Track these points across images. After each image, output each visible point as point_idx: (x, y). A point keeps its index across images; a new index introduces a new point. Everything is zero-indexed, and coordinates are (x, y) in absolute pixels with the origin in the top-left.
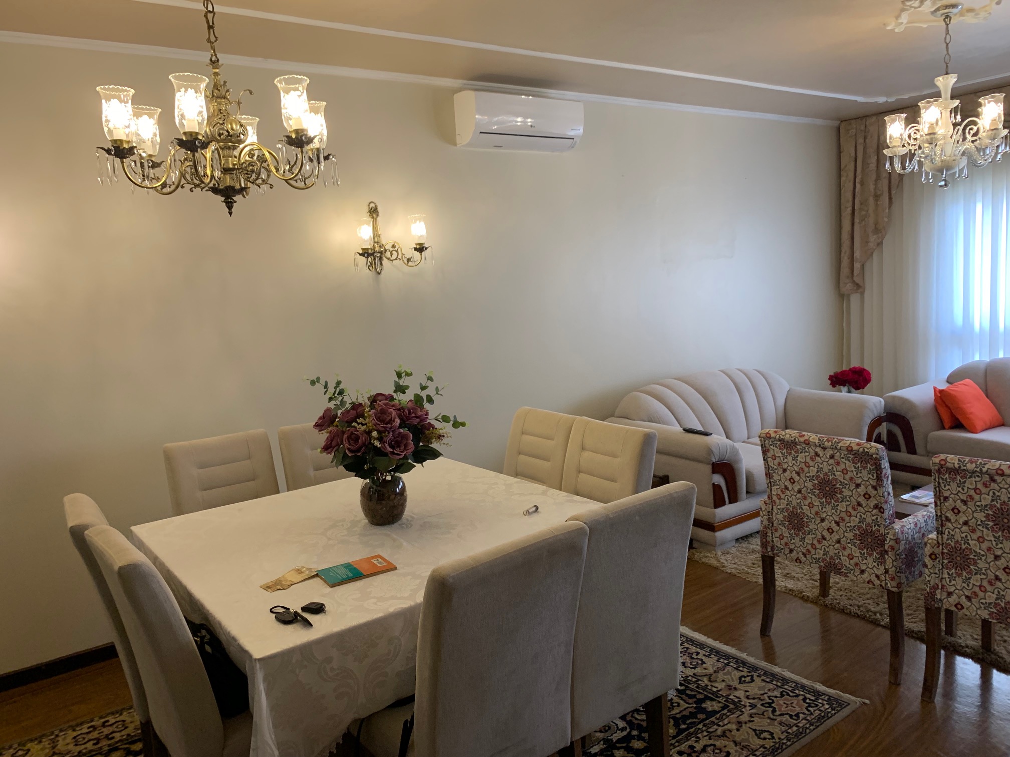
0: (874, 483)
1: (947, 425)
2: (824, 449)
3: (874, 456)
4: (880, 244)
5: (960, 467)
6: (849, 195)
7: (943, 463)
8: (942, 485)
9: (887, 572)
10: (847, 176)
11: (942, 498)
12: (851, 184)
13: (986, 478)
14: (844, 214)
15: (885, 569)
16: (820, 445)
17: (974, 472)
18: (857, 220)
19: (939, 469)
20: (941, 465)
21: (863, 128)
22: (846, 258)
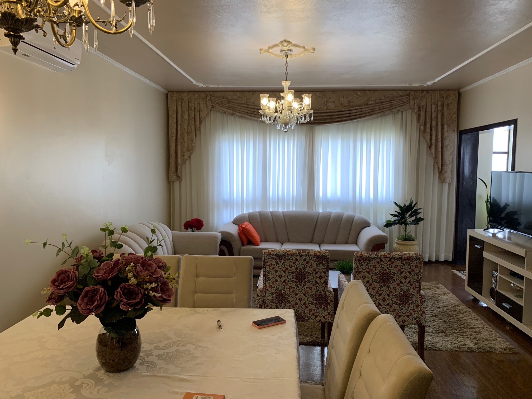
0: (324, 270)
1: (246, 243)
2: (301, 256)
4: (190, 157)
5: (369, 257)
6: (174, 131)
7: (361, 255)
8: (359, 266)
9: (329, 313)
14: (171, 140)
19: (359, 259)
21: (181, 97)
22: (173, 163)
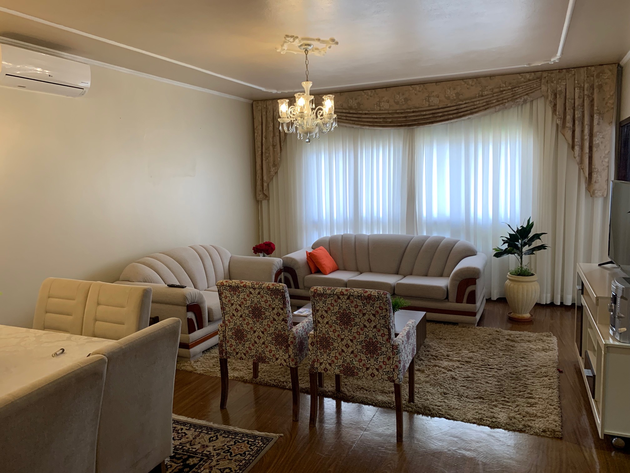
1: (313, 271)
2: (255, 289)
3: (281, 291)
4: (276, 173)
5: (324, 292)
6: (259, 144)
7: (316, 291)
8: (316, 303)
10: (258, 133)
11: (316, 311)
12: (260, 137)
13: (336, 297)
15: (289, 355)
16: (252, 287)
17: (330, 295)
18: (264, 159)
19: (314, 295)
20: (315, 292)
21: (265, 106)
22: (259, 180)
